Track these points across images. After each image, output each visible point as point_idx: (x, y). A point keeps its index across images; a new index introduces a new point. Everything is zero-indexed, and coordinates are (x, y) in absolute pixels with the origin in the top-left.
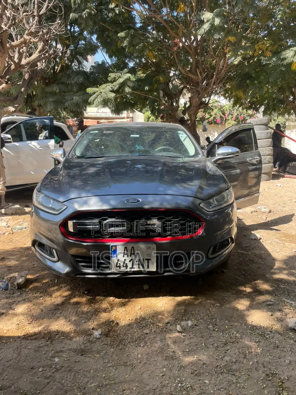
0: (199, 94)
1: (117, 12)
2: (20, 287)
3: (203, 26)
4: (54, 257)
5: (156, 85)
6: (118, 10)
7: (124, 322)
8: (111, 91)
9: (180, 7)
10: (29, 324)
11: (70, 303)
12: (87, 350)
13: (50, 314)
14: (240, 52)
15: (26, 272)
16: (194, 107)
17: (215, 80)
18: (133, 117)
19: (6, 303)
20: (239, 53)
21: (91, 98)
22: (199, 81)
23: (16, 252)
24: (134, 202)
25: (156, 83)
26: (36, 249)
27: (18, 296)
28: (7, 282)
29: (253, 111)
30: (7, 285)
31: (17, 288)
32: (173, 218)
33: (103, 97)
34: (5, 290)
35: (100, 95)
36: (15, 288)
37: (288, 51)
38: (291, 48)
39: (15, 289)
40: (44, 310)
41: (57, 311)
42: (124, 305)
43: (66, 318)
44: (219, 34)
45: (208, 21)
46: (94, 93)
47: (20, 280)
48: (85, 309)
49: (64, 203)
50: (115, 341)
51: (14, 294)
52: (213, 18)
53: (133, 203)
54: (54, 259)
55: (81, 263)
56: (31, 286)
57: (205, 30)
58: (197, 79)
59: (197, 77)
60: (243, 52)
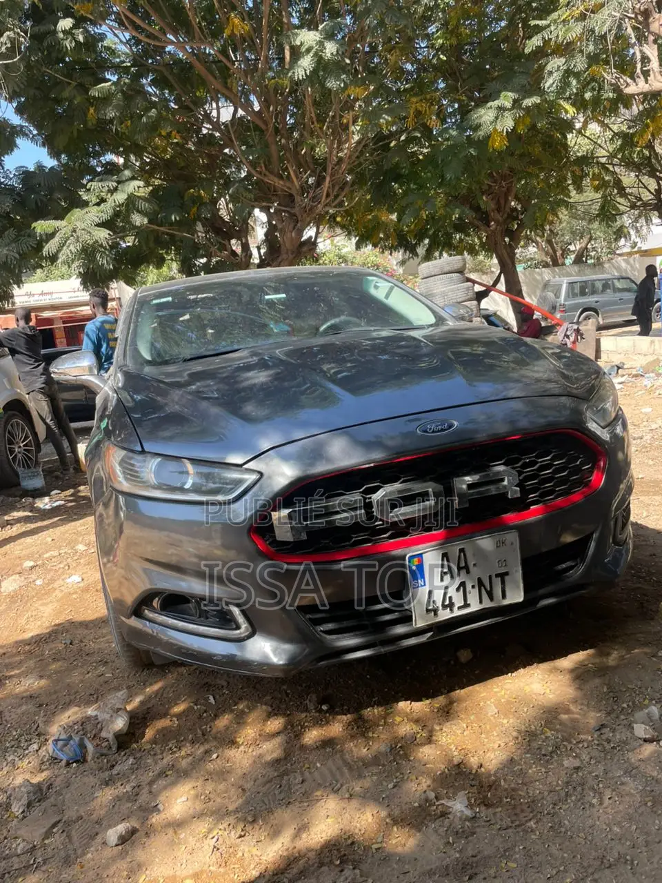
0: (297, 222)
1: (81, 38)
2: (125, 740)
3: (299, 62)
4: (238, 627)
5: (195, 209)
6: (82, 33)
7: (491, 755)
8: (98, 225)
9: (231, 24)
10: (241, 836)
11: (303, 748)
12: (474, 859)
13: (277, 792)
14: (384, 118)
15: (121, 694)
16: (287, 253)
17: (329, 187)
18: (119, 299)
19: (118, 799)
20: (381, 120)
21: (49, 248)
22: (294, 192)
23: (14, 656)
24: (442, 430)
25: (194, 202)
26: (150, 621)
27: (133, 770)
28: (77, 739)
29: (405, 252)
30: (82, 746)
31: (114, 749)
32: (538, 457)
33: (81, 240)
34: (77, 762)
35: (72, 236)
36: (110, 748)
37: (482, 111)
38: (490, 104)
39: (109, 752)
40: (248, 786)
41: (285, 777)
42: (447, 713)
43: (337, 792)
44: (338, 78)
45: (309, 50)
46: (52, 235)
47: (120, 723)
48: (361, 750)
49: (245, 466)
50: (518, 811)
51: (113, 766)
52: (321, 43)
53: (439, 431)
54: (238, 632)
55: (320, 624)
56: (149, 733)
57: (305, 70)
58: (290, 189)
59: (288, 184)
60: (390, 119)
